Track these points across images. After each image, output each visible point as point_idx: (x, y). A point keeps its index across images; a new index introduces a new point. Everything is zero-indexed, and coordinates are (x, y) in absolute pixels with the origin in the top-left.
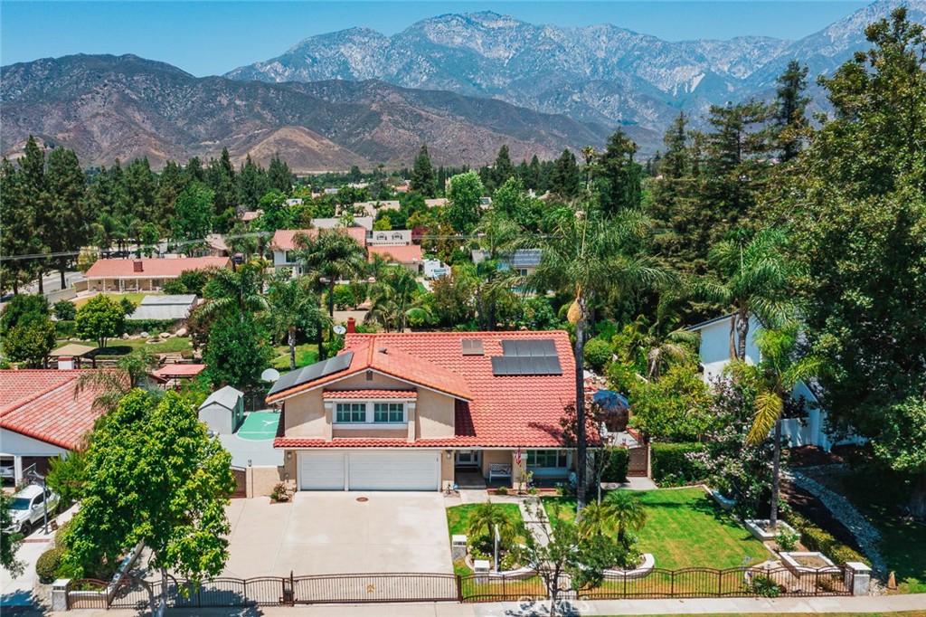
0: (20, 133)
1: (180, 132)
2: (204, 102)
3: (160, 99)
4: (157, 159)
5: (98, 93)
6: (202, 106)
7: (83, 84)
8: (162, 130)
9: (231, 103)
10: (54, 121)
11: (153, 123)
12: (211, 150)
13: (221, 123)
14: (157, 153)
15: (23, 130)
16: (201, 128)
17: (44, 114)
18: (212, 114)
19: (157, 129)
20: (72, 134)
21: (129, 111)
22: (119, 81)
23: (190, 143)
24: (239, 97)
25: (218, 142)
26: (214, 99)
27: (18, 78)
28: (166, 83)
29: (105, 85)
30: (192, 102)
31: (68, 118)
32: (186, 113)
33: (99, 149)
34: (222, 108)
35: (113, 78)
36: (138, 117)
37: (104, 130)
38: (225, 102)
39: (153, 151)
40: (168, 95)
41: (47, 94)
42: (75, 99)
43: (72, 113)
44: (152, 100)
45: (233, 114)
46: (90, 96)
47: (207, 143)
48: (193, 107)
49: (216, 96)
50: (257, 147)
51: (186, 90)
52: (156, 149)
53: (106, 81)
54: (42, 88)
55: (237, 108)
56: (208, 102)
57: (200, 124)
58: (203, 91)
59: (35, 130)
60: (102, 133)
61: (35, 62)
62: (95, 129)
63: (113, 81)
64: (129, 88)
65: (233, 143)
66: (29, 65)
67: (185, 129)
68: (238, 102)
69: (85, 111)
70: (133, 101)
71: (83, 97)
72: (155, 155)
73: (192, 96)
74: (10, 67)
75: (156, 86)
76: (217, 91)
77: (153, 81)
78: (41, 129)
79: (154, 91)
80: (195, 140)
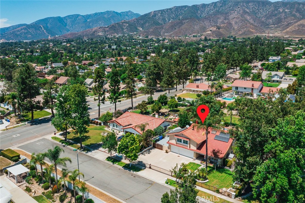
0: (210, 24)
1: (263, 22)
2: (273, 11)
3: (257, 11)
4: (252, 33)
5: (236, 10)
6: (272, 13)
7: (232, 8)
8: (256, 22)
9: (284, 11)
10: (221, 20)
11: (253, 20)
12: (273, 28)
13: (279, 18)
14: (252, 30)
15: (212, 24)
16: (271, 21)
17: (218, 18)
18: (275, 15)
19: (254, 22)
20: (226, 25)
21: (246, 16)
22: (244, 6)
23: (265, 26)
24: (287, 9)
25: (276, 25)
26: (277, 10)
27: (212, 7)
28: (260, 5)
29: (239, 8)
30: (269, 11)
31: (225, 19)
32: (266, 15)
33: (234, 29)
34: (280, 13)
35: (242, 5)
36: (248, 18)
37: (236, 23)
38: (281, 10)
39: (251, 30)
40: (260, 9)
41: (220, 12)
42: (228, 13)
43: (227, 18)
44: (254, 11)
45: (284, 15)
46: (233, 11)
47: (271, 26)
48: (269, 13)
49: (278, 8)
50: (290, 27)
51: (267, 7)
52: (252, 29)
53: (239, 6)
54: (219, 10)
55: (286, 12)
56: (275, 11)
57: (271, 19)
58: (273, 7)
59: (215, 23)
60: (235, 24)
61: (218, 2)
62: (233, 23)
63: (241, 6)
64: (247, 8)
65: (282, 26)
66: (216, 3)
67: (265, 21)
68: (286, 10)
69: (231, 17)
70: (248, 12)
71: (231, 12)
72: (251, 31)
73: (269, 9)
74: (210, 4)
75: (256, 6)
76: (279, 7)
77: (256, 5)
78: (217, 23)
79: (255, 8)
80: (268, 25)
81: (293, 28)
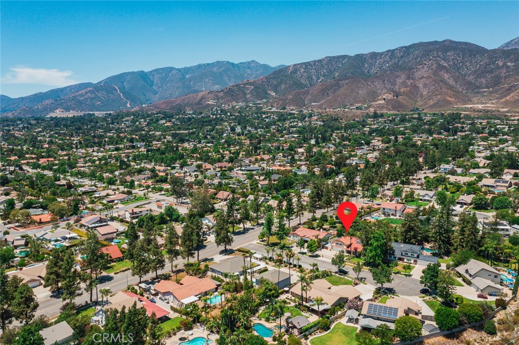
0: (384, 87)
1: (470, 83)
2: (487, 65)
3: (461, 64)
4: (450, 103)
5: (426, 64)
6: (486, 67)
7: (419, 59)
8: (459, 83)
9: (505, 64)
10: (401, 80)
11: (454, 79)
12: (486, 94)
13: (496, 76)
14: (450, 99)
15: (386, 85)
16: (484, 80)
17: (398, 77)
18: (491, 72)
19: (456, 82)
20: (408, 89)
21: (442, 73)
22: (438, 57)
23: (475, 89)
24: (511, 61)
25: (491, 89)
26: (493, 63)
27: (388, 58)
28: (466, 55)
29: (430, 60)
30: (480, 65)
31: (409, 78)
32: (475, 72)
33: (422, 96)
34: (498, 67)
35: (435, 55)
36: (446, 76)
37: (425, 85)
38: (501, 64)
39: (448, 98)
40: (466, 61)
41: (400, 66)
42: (413, 68)
43: (411, 76)
44: (456, 65)
45: (505, 71)
46: (421, 66)
47: (484, 90)
48: (480, 68)
49: (496, 61)
51: (477, 58)
52: (450, 97)
53: (431, 57)
54: (399, 62)
55: (508, 67)
56: (490, 65)
57: (483, 78)
58: (487, 59)
59: (392, 85)
60: (424, 87)
61: (397, 49)
62: (421, 85)
63: (435, 57)
64: (444, 60)
65: (500, 90)
66: (394, 50)
67: (473, 81)
68: (509, 64)
69: (418, 75)
70: (444, 67)
71: (418, 67)
72: (449, 101)
73: (481, 61)
74: (384, 52)
75: (459, 57)
76: (496, 57)
77: (458, 55)
78: (395, 85)
79: (458, 60)
80: (478, 87)
81: (516, 95)
